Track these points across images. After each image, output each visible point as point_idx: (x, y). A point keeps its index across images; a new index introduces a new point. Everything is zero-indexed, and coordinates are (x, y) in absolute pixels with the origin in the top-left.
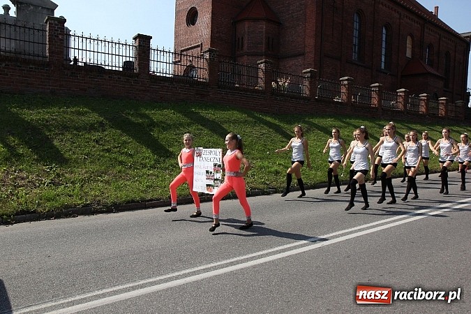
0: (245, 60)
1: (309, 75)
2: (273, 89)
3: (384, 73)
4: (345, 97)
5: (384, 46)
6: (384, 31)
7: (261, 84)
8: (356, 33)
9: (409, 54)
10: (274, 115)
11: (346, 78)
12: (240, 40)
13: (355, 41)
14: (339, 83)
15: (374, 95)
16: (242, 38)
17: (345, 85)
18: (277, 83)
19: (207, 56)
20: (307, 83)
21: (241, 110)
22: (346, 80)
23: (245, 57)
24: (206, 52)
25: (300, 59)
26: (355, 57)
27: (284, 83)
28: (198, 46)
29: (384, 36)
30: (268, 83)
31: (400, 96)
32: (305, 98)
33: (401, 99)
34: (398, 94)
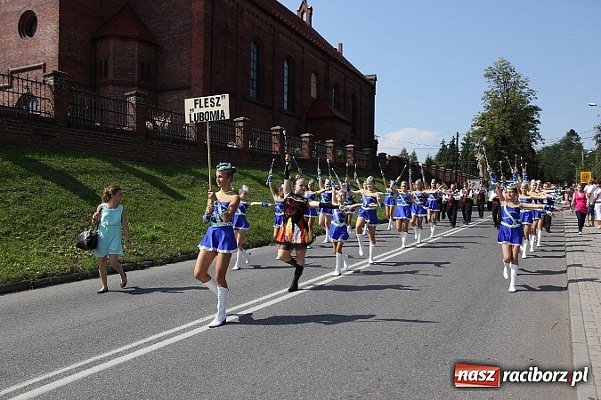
0: (110, 91)
2: (148, 130)
3: (287, 114)
4: (240, 143)
5: (286, 83)
6: (286, 65)
7: (131, 123)
8: (253, 66)
9: (313, 94)
10: (149, 164)
11: (242, 118)
12: (103, 65)
13: (253, 75)
14: (233, 126)
15: (275, 140)
16: (106, 61)
17: (240, 127)
18: (153, 122)
19: (51, 81)
21: (104, 157)
22: (241, 121)
23: (111, 88)
24: (49, 76)
25: (185, 94)
26: (252, 93)
27: (163, 122)
28: (39, 67)
29: (286, 71)
30: (140, 122)
31: (305, 141)
32: (190, 143)
33: (306, 146)
34: (303, 140)
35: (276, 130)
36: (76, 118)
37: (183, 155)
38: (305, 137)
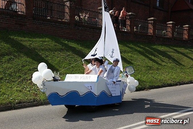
2: (76, 21)
3: (158, 9)
4: (129, 28)
7: (67, 17)
10: (77, 41)
11: (130, 13)
15: (150, 26)
18: (79, 16)
20: (101, 17)
22: (130, 15)
27: (84, 16)
30: (72, 16)
31: (169, 27)
33: (169, 30)
34: (168, 25)
35: (151, 20)
36: (37, 14)
37: (96, 35)
38: (170, 24)
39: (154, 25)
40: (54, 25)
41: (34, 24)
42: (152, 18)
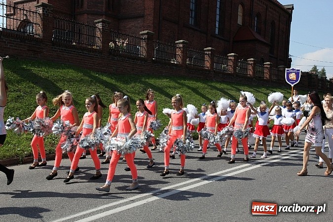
1: (146, 36)
2: (111, 49)
3: (217, 38)
4: (180, 60)
5: (218, 12)
7: (99, 43)
9: (240, 21)
10: (111, 75)
11: (181, 41)
13: (192, 6)
14: (175, 47)
15: (207, 58)
17: (180, 48)
18: (115, 42)
19: (40, 11)
20: (144, 44)
21: (77, 68)
22: (181, 43)
23: (86, 16)
24: (38, 6)
25: (140, 21)
26: (191, 21)
27: (122, 43)
29: (218, 3)
30: (105, 42)
31: (230, 59)
32: (142, 59)
33: (231, 63)
34: (229, 58)
35: (208, 50)
36: (58, 39)
37: (136, 68)
38: (231, 56)
39: (212, 57)
40: (81, 53)
41: (53, 50)
42: (210, 48)
